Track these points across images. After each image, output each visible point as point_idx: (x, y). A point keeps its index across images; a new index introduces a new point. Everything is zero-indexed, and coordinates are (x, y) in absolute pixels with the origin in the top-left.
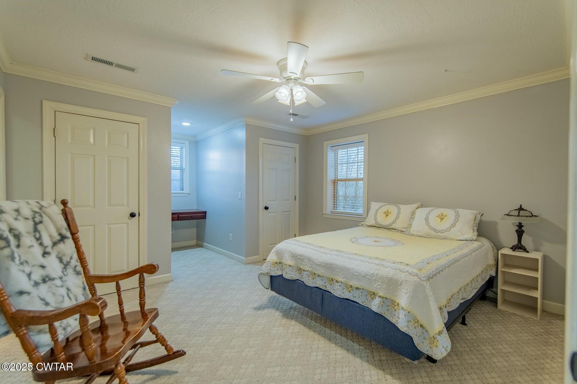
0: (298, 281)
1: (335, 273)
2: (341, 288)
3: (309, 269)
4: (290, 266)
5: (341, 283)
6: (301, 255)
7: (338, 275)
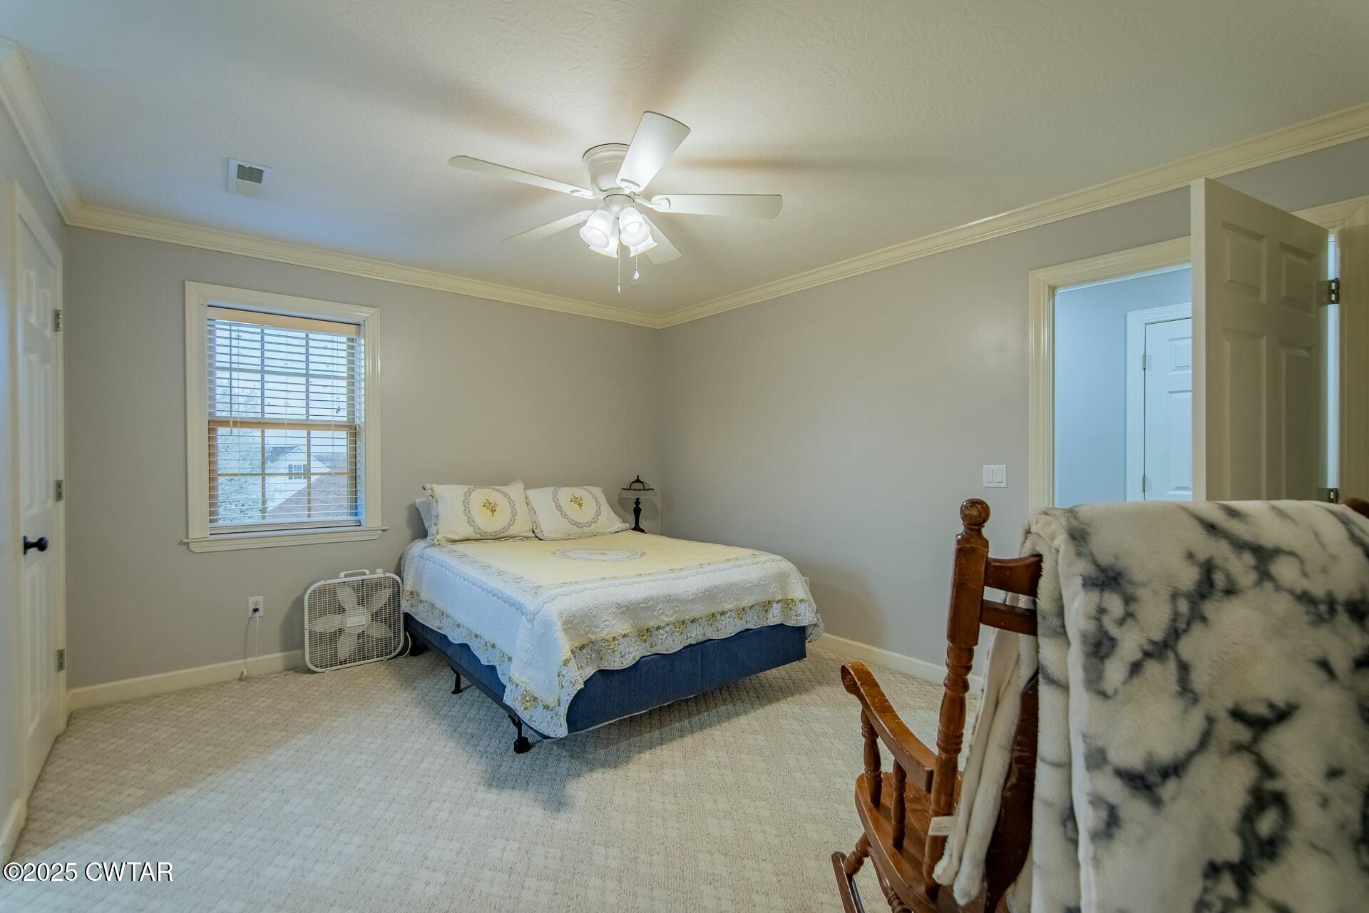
0: (645, 659)
1: (718, 601)
2: (731, 620)
3: (672, 619)
4: (624, 636)
5: (731, 611)
6: (646, 601)
7: (724, 602)
